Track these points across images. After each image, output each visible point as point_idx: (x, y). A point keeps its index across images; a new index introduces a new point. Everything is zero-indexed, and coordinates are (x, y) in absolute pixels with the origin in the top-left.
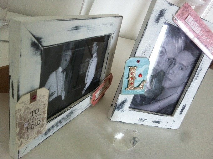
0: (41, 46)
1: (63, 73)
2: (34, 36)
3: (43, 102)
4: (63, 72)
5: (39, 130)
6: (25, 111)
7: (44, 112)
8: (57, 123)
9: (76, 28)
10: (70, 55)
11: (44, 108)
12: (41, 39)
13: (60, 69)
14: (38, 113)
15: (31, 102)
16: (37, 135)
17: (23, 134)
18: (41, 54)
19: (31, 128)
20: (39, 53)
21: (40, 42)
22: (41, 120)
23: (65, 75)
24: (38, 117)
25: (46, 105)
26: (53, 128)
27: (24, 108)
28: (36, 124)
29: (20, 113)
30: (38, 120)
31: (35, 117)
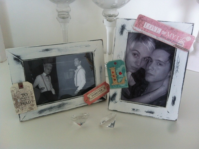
0: (20, 60)
1: (48, 77)
2: (15, 55)
3: (29, 90)
4: (47, 75)
5: (31, 107)
6: (17, 93)
7: (32, 97)
8: (49, 109)
9: (47, 50)
10: (50, 66)
11: (32, 94)
12: (19, 56)
13: (44, 74)
14: (27, 96)
15: (20, 88)
16: (30, 110)
17: (19, 105)
18: (22, 64)
19: (24, 104)
20: (20, 63)
21: (20, 58)
22: (31, 101)
23: (50, 78)
24: (27, 98)
25: (32, 92)
26: (45, 110)
27: (16, 90)
28: (28, 103)
29: (14, 93)
30: (29, 100)
31: (25, 98)
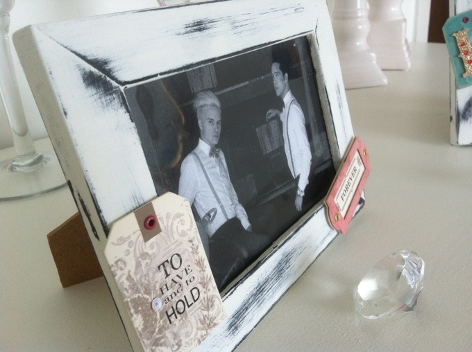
0: (114, 83)
1: (217, 156)
2: (84, 58)
3: (183, 234)
4: (213, 153)
5: (204, 316)
6: (138, 265)
7: (199, 263)
8: (255, 295)
9: (199, 26)
11: (195, 251)
12: (106, 63)
13: (204, 147)
14: (183, 267)
16: (204, 332)
17: (160, 331)
18: (124, 103)
19: (176, 312)
21: (108, 73)
22: (200, 287)
24: (185, 278)
25: (195, 242)
26: (247, 309)
27: (132, 255)
28: (190, 301)
29: (126, 271)
30: (191, 287)
31: (177, 279)
